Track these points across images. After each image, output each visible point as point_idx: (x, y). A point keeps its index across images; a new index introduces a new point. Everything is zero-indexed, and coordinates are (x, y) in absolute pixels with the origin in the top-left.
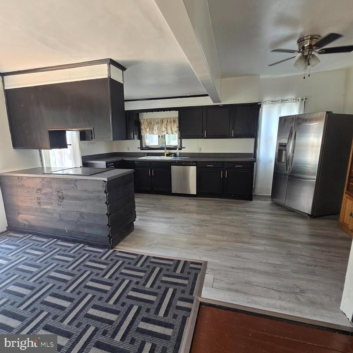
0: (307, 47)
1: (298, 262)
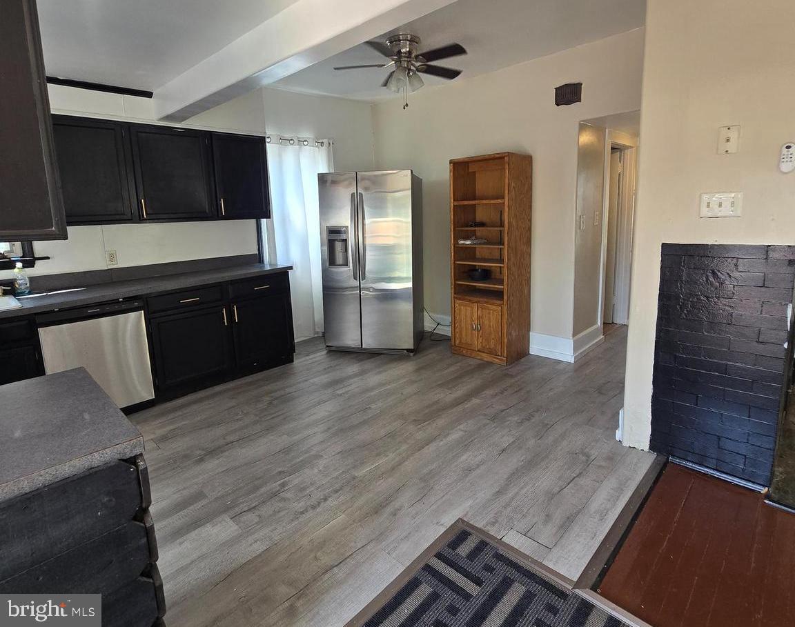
0: (405, 53)
1: (516, 422)
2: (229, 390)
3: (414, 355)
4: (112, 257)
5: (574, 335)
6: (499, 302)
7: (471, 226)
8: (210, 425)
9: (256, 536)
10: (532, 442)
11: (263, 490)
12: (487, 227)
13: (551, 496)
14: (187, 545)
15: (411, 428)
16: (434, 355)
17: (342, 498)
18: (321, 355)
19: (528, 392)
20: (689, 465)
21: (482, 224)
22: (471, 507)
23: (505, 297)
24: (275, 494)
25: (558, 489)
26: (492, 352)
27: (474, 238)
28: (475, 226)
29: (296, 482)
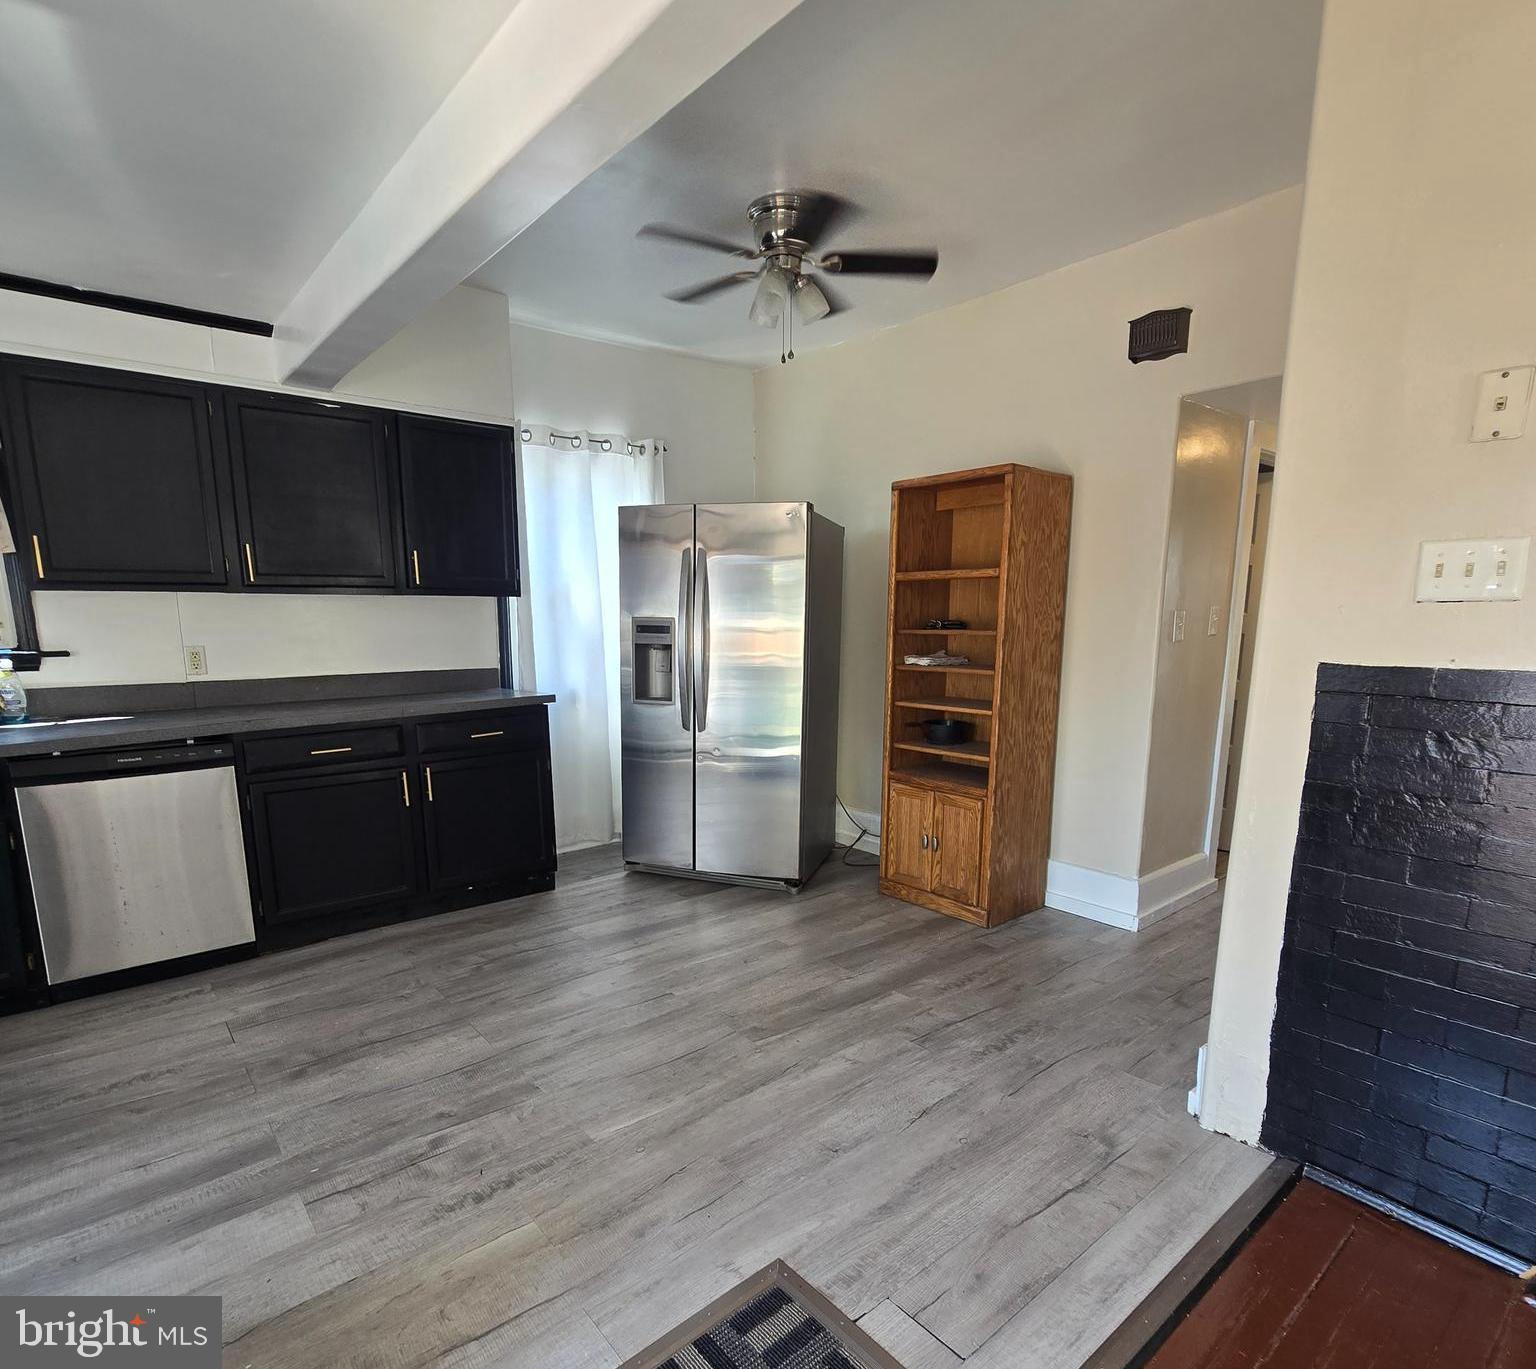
1: (972, 1053)
2: (406, 936)
3: (799, 893)
4: (196, 658)
5: (1142, 872)
6: (979, 792)
7: (934, 627)
8: (346, 1001)
9: (339, 1250)
10: (993, 1100)
11: (393, 1150)
12: (970, 629)
13: (1001, 1229)
14: (197, 1251)
15: (743, 1044)
16: (842, 895)
17: (546, 1184)
18: (613, 880)
19: (1018, 988)
20: (1347, 1189)
21: (962, 625)
22: (811, 1236)
23: (992, 782)
24: (413, 1161)
25: (1020, 1215)
26: (960, 898)
27: (942, 653)
28: (944, 627)
29: (463, 1139)
